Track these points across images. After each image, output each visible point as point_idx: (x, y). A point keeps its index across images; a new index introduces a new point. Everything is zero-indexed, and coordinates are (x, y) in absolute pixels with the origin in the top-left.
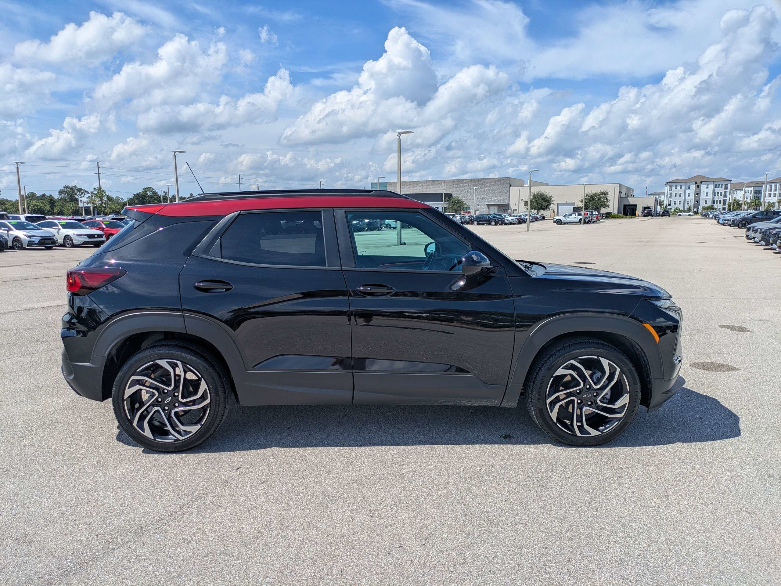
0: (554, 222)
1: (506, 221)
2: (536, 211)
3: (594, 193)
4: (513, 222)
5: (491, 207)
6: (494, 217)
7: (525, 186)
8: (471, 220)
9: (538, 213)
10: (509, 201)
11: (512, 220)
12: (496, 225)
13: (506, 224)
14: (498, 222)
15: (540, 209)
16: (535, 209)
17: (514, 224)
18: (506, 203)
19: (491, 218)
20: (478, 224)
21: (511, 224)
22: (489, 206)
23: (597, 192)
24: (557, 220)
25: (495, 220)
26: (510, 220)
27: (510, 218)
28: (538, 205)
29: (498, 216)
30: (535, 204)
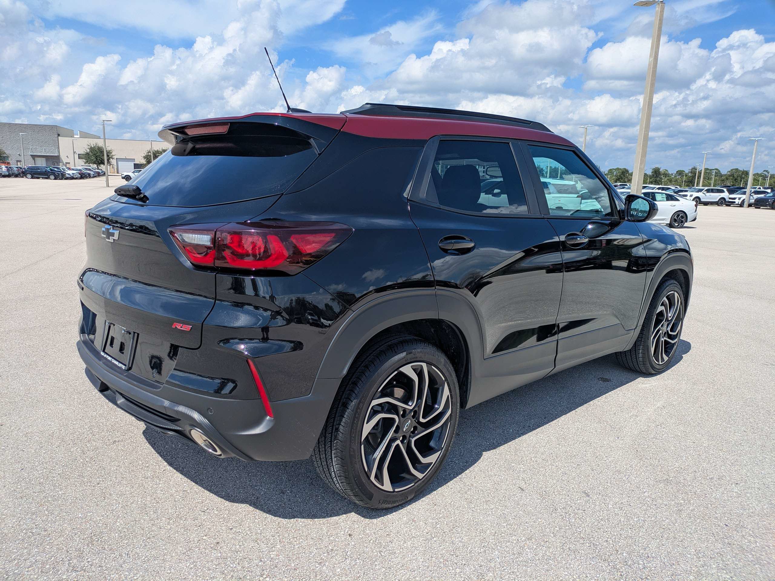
0: (123, 178)
1: (67, 175)
2: (95, 166)
3: (156, 150)
4: (75, 177)
5: (36, 159)
6: (51, 170)
7: (75, 136)
8: (23, 172)
9: (98, 168)
10: (59, 152)
11: (73, 174)
12: (55, 179)
13: (67, 179)
14: (58, 176)
15: (100, 164)
16: (94, 163)
17: (76, 178)
18: (56, 155)
19: (48, 171)
20: (32, 178)
21: (72, 178)
22: (34, 157)
23: (158, 149)
24: (126, 176)
25: (54, 174)
26: (71, 174)
27: (70, 172)
28: (97, 159)
29: (56, 169)
30: (93, 158)
